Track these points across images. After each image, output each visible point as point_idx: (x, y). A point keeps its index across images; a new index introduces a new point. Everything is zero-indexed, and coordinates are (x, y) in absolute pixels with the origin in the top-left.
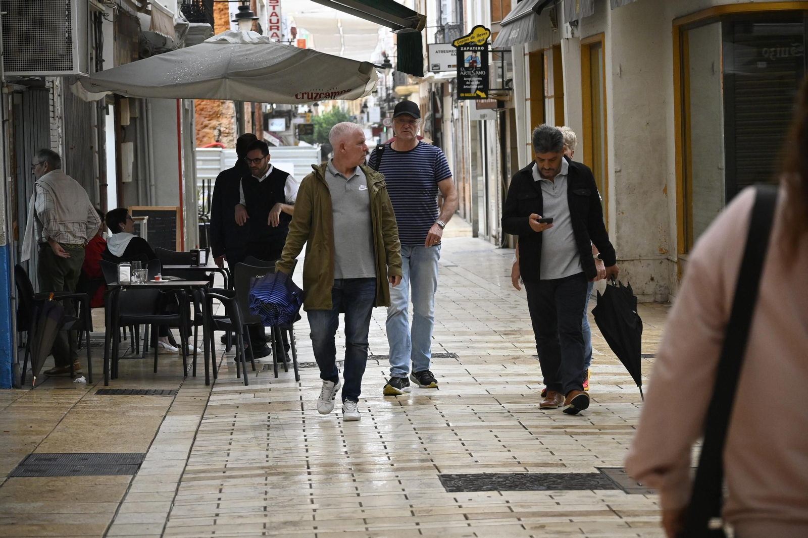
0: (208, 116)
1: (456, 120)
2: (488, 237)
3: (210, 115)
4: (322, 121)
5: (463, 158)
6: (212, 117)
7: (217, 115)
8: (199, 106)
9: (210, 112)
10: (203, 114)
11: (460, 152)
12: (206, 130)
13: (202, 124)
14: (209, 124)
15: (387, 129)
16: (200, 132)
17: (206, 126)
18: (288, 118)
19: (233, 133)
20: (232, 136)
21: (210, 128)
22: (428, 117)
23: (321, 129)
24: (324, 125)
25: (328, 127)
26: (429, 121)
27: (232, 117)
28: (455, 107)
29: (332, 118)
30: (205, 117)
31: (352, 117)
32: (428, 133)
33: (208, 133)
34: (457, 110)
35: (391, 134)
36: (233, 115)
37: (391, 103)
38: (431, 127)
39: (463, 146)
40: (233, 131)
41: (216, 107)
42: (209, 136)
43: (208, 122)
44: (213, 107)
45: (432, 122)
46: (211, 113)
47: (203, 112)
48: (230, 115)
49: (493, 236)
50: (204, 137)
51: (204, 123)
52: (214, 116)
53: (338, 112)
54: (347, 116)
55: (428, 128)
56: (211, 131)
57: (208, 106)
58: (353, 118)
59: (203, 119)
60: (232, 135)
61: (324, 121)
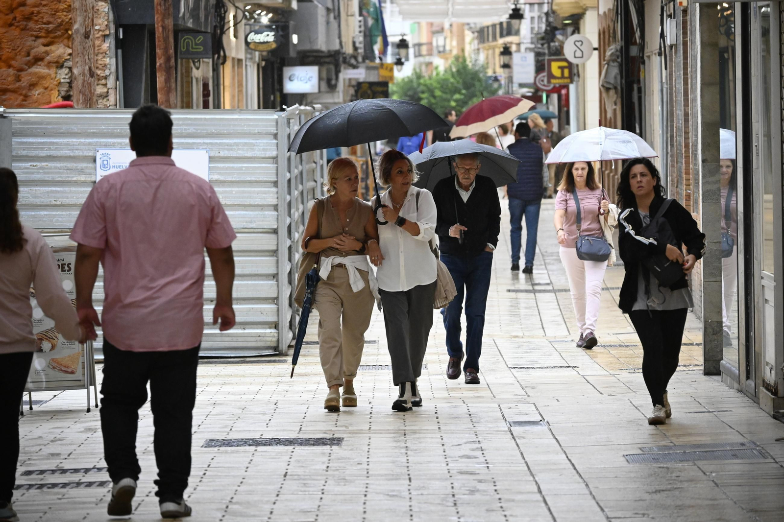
0: (42, 34)
1: (671, 47)
2: (751, 383)
3: (48, 32)
4: (435, 84)
5: (687, 146)
6: (55, 37)
7: (67, 30)
8: (22, 8)
9: (49, 23)
10: (31, 29)
11: (678, 129)
12: (40, 69)
13: (28, 55)
14: (47, 53)
15: (548, 97)
16: (23, 74)
17: (38, 60)
18: (332, 67)
19: (106, 78)
20: (105, 85)
21: (49, 65)
22: (612, 55)
23: (433, 101)
24: (438, 93)
25: (444, 96)
26: (616, 64)
27: (105, 36)
28: (670, 16)
29: (452, 80)
30: (37, 37)
31: (490, 77)
32: (612, 92)
33: (43, 77)
34: (674, 21)
35: (554, 106)
36: (107, 32)
37: (552, 44)
38: (619, 77)
39: (686, 115)
40: (107, 72)
41: (63, 11)
42: (46, 83)
43: (43, 49)
44: (57, 11)
45: (621, 66)
46: (51, 26)
47: (31, 24)
48: (99, 30)
49: (767, 387)
50: (33, 85)
51: (33, 52)
52: (59, 33)
53: (465, 67)
54: (481, 75)
55: (612, 81)
56: (52, 71)
57: (44, 9)
58: (493, 78)
59: (30, 42)
60: (103, 81)
61: (439, 86)
